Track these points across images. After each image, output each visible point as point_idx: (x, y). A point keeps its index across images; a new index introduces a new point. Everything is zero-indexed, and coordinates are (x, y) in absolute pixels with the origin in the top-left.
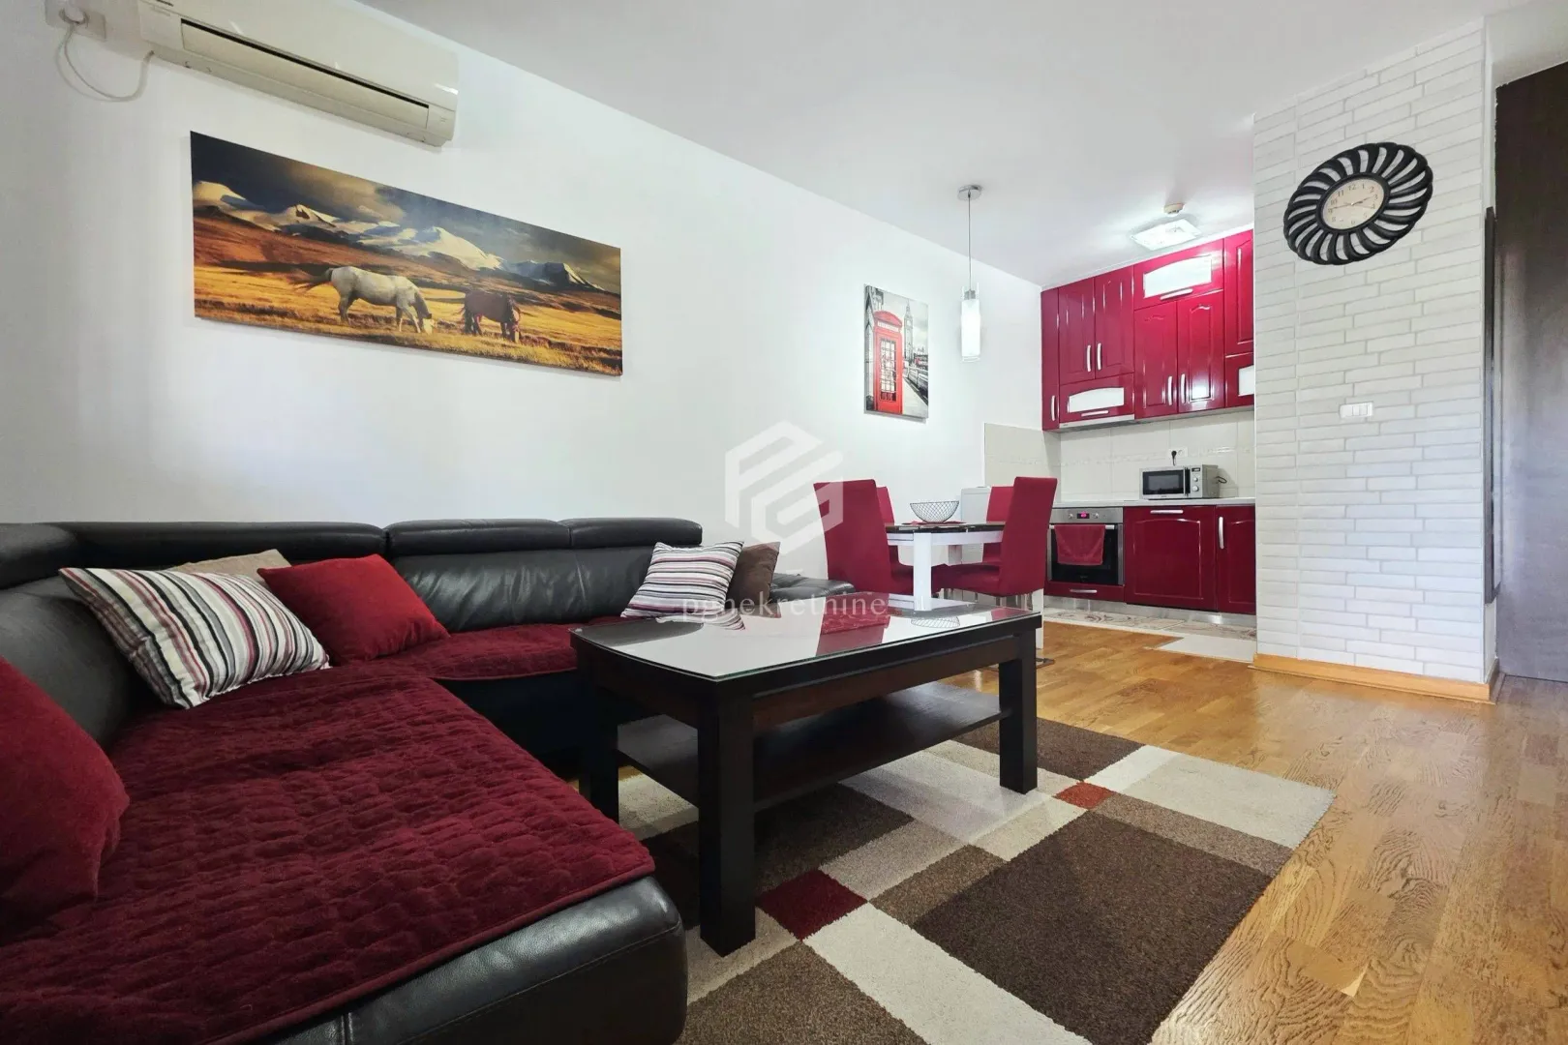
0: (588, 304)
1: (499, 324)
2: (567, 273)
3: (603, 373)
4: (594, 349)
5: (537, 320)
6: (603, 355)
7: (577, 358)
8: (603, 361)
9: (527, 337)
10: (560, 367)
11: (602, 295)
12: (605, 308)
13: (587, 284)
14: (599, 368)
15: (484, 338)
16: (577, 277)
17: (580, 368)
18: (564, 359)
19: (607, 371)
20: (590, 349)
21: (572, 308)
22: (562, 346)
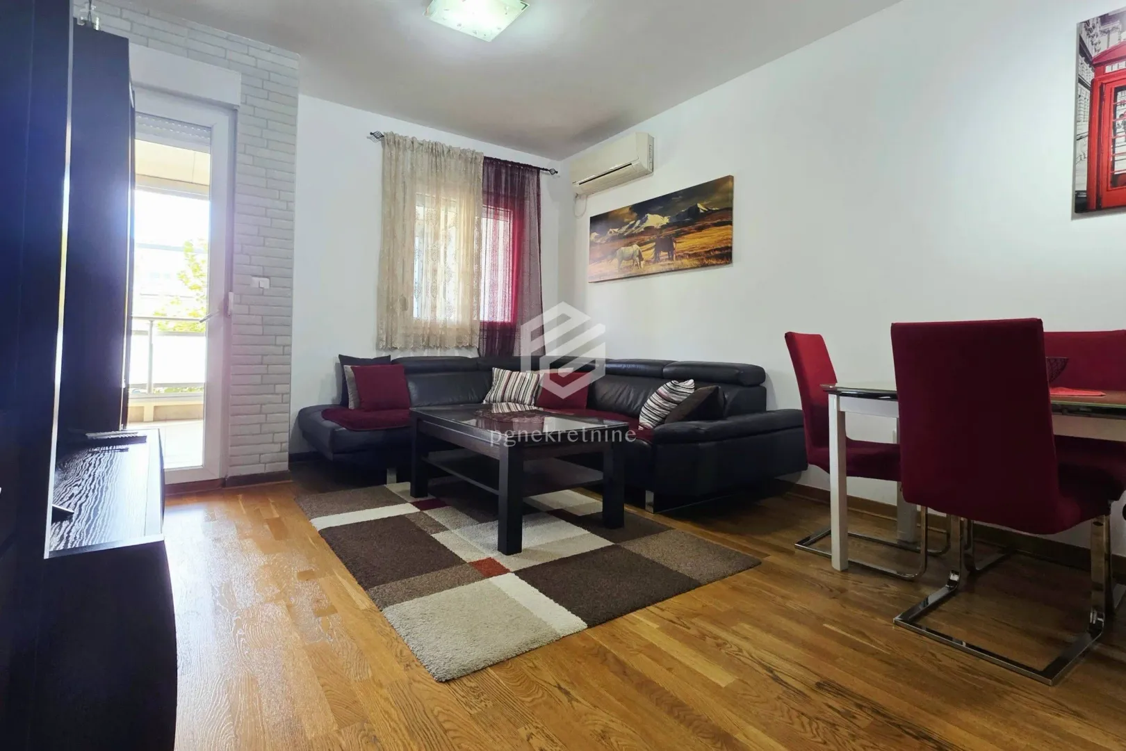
0: (709, 223)
1: (667, 253)
2: (699, 208)
3: (717, 264)
4: (712, 250)
5: (684, 243)
6: (717, 252)
7: (702, 259)
8: (717, 257)
9: (679, 256)
10: (694, 268)
11: (718, 213)
12: (719, 221)
13: (709, 210)
14: (714, 262)
15: (662, 263)
16: (704, 209)
17: (704, 266)
18: (695, 262)
19: (719, 263)
20: (709, 252)
21: (700, 229)
22: (695, 255)
